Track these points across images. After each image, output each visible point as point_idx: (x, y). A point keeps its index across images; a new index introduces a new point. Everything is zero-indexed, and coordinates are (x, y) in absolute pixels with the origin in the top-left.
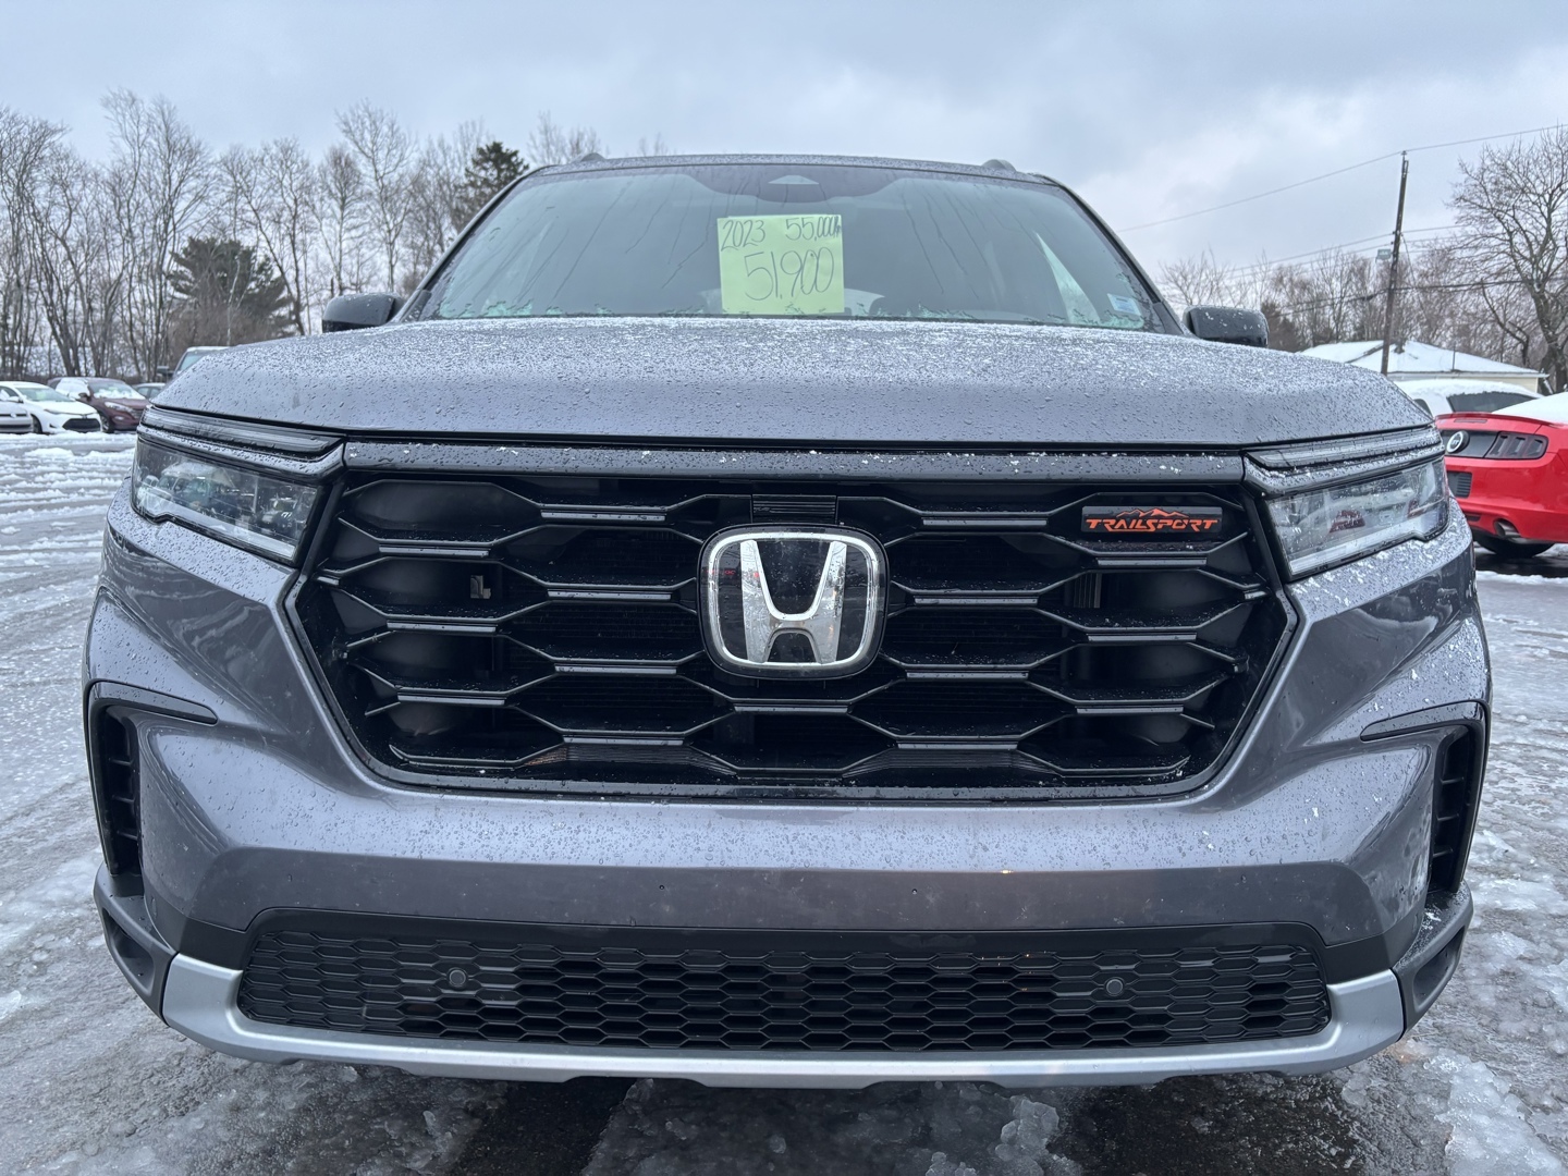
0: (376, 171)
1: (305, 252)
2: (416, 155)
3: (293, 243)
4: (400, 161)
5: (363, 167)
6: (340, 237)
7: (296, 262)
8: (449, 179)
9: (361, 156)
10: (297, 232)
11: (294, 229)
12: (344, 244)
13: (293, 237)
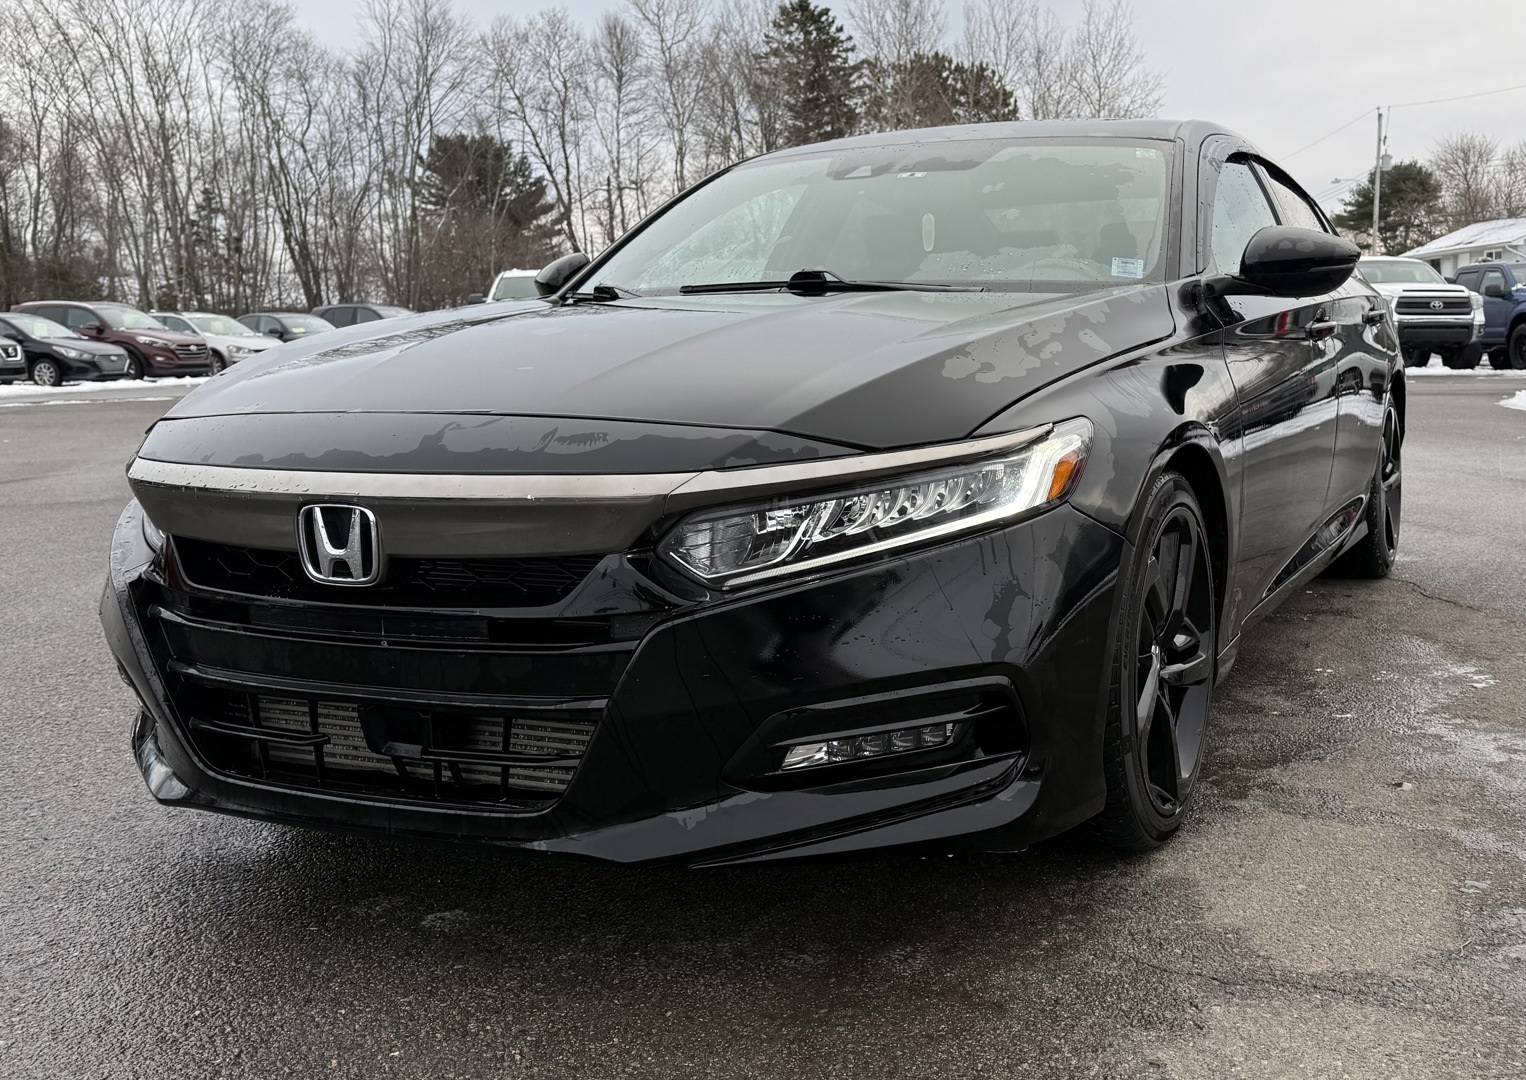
0: (662, 41)
1: (577, 145)
2: (710, 20)
3: (562, 135)
4: (691, 27)
5: (648, 39)
6: (618, 125)
7: (566, 158)
8: (747, 45)
9: (645, 23)
10: (566, 121)
11: (563, 119)
12: (623, 134)
13: (562, 128)
